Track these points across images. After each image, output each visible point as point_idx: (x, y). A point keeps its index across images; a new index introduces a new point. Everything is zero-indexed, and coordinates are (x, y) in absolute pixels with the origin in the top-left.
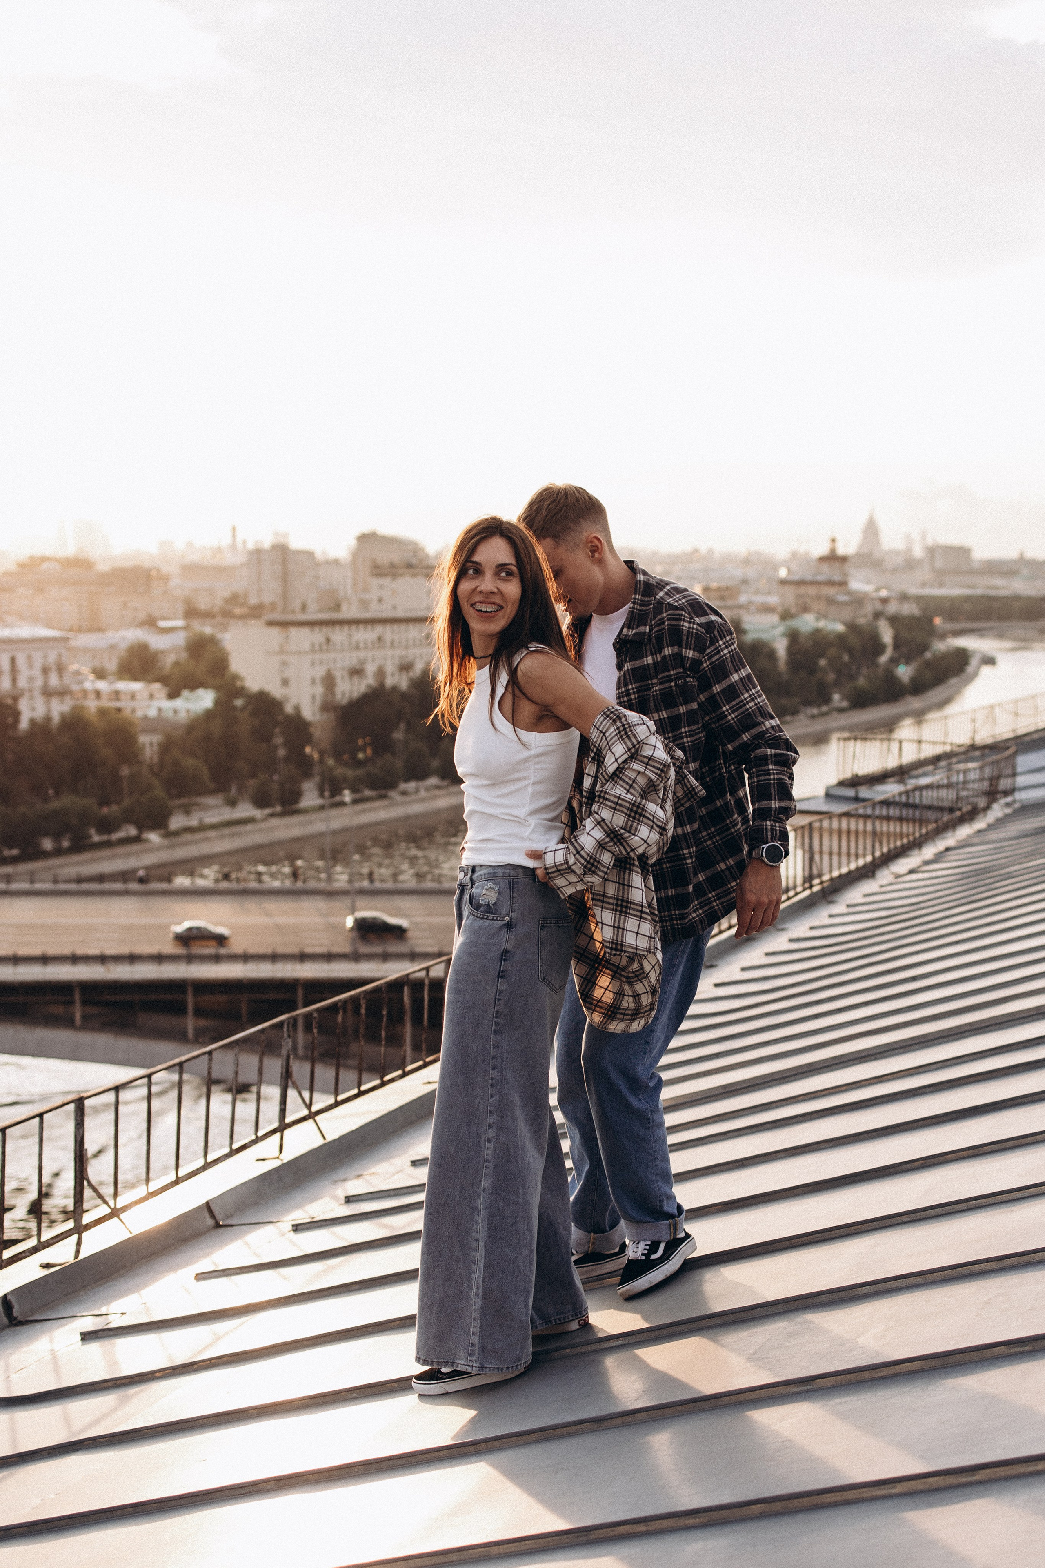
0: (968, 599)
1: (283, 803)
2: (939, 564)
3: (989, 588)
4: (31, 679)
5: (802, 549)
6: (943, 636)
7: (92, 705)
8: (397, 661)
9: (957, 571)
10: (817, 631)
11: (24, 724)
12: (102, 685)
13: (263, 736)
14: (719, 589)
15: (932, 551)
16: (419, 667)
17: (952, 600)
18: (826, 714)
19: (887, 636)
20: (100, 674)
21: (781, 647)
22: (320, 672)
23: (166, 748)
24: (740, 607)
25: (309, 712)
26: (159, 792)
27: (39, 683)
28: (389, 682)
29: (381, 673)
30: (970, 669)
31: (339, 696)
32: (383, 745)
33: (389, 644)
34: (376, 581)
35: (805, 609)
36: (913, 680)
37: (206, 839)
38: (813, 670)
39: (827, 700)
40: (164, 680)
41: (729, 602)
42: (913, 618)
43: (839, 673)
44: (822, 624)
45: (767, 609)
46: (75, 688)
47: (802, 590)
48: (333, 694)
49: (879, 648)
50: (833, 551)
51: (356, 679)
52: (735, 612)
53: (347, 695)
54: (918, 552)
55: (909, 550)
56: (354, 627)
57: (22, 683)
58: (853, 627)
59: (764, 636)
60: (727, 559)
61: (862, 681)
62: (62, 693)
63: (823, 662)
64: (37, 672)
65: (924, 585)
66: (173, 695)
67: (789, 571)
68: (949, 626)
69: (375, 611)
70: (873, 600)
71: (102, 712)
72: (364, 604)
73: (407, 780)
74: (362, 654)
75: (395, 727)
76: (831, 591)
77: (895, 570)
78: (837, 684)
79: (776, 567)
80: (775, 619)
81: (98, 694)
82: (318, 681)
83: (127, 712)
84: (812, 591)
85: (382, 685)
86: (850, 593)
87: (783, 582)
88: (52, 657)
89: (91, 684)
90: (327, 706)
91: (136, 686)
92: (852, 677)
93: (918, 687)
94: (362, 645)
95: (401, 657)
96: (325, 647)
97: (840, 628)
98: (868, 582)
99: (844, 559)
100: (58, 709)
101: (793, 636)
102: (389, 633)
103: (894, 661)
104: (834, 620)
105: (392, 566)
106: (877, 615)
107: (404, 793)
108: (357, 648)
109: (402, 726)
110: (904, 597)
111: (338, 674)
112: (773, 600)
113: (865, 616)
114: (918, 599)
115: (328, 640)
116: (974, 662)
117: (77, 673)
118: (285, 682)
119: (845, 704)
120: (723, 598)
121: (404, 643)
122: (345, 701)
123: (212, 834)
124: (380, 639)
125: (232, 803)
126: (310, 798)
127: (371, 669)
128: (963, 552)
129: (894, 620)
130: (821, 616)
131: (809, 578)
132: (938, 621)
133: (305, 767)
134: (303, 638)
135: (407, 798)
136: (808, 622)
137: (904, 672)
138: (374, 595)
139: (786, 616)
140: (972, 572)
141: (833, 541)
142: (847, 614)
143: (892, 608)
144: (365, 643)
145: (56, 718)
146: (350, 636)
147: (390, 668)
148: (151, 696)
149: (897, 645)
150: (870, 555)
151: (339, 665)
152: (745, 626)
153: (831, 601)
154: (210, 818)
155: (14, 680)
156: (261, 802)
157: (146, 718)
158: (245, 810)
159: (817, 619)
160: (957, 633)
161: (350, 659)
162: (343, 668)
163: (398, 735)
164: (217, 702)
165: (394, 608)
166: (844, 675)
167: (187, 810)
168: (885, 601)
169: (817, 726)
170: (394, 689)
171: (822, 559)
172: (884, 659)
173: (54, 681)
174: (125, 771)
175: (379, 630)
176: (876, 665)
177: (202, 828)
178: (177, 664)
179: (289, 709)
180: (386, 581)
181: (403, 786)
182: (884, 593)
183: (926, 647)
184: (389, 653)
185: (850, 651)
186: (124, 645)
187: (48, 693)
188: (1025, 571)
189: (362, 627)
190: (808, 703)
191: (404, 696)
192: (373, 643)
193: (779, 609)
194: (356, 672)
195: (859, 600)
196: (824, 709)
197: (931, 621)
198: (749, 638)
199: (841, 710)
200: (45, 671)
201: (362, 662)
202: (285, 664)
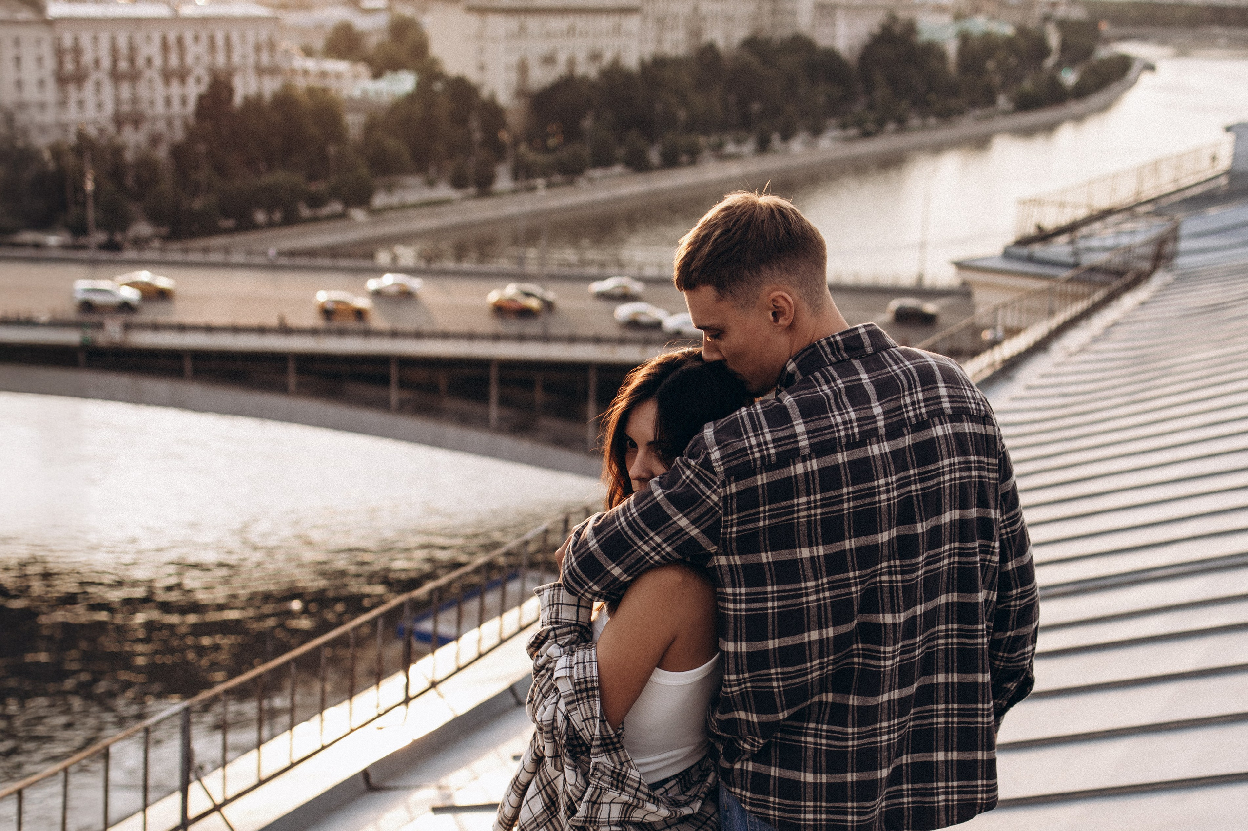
0: (1134, 4)
1: (479, 185)
4: (244, 57)
6: (1107, 41)
7: (301, 84)
8: (587, 51)
10: (988, 34)
11: (238, 100)
12: (311, 64)
13: (460, 119)
16: (608, 58)
17: (1118, 5)
18: (991, 116)
19: (1054, 39)
20: (308, 52)
21: (952, 48)
22: (514, 59)
23: (370, 127)
24: (916, 7)
25: (504, 98)
26: (363, 171)
27: (251, 60)
28: (580, 71)
29: (571, 63)
30: (1131, 75)
31: (532, 83)
32: (572, 133)
33: (578, 34)
35: (977, 10)
36: (1078, 85)
37: (408, 218)
38: (981, 71)
39: (993, 102)
40: (369, 61)
41: (907, 3)
42: (1080, 22)
43: (1006, 76)
44: (993, 27)
45: (941, 9)
46: (285, 65)
48: (527, 81)
49: (1047, 52)
51: (548, 67)
53: (539, 83)
57: (236, 59)
58: (1022, 31)
59: (937, 37)
61: (1027, 85)
62: (273, 71)
63: (991, 65)
64: (250, 48)
66: (377, 75)
68: (1115, 31)
70: (1040, 3)
71: (311, 91)
73: (594, 167)
74: (555, 43)
75: (584, 116)
78: (1004, 87)
80: (946, 19)
81: (306, 72)
82: (512, 68)
83: (333, 93)
85: (573, 74)
88: (264, 36)
89: (301, 62)
90: (521, 92)
91: (341, 66)
92: (1018, 80)
93: (1081, 92)
94: (553, 34)
95: (591, 47)
96: (519, 35)
97: (1010, 31)
100: (270, 86)
102: (581, 22)
103: (1059, 66)
104: (1004, 23)
106: (1046, 19)
107: (591, 180)
108: (549, 36)
109: (591, 114)
110: (1073, 1)
111: (531, 62)
112: (947, 1)
113: (1035, 19)
114: (1087, 4)
115: (521, 28)
116: (1136, 66)
117: (286, 52)
118: (482, 68)
119: (1010, 107)
121: (593, 33)
122: (537, 89)
123: (413, 212)
124: (570, 28)
125: (431, 183)
126: (503, 181)
127: (562, 58)
129: (1063, 25)
130: (992, 17)
132: (1104, 26)
133: (498, 151)
134: (499, 25)
135: (593, 185)
136: (979, 24)
137: (1070, 78)
139: (958, 16)
142: (1017, 16)
143: (1062, 12)
144: (556, 32)
145: (268, 94)
146: (541, 25)
147: (581, 57)
148: (356, 77)
149: (1063, 49)
151: (533, 53)
152: (918, 27)
153: (1000, 4)
154: (412, 197)
155: (229, 56)
156: (458, 183)
157: (351, 99)
158: (444, 191)
159: (989, 22)
160: (1123, 38)
161: (544, 47)
162: (536, 56)
163: (587, 123)
164: (419, 85)
166: (1011, 78)
167: (389, 189)
168: (1054, 4)
169: (983, 128)
170: (584, 78)
172: (1050, 62)
173: (265, 58)
174: (332, 149)
176: (1041, 69)
177: (404, 207)
178: (380, 46)
179: (485, 93)
181: (590, 173)
183: (1091, 52)
184: (580, 42)
185: (1018, 54)
186: (330, 25)
187: (260, 71)
190: (974, 104)
191: (593, 86)
192: (564, 32)
193: (953, 10)
194: (549, 60)
195: (1027, 3)
196: (990, 111)
197: (1098, 25)
198: (922, 39)
199: (1006, 113)
200: (258, 48)
201: (555, 51)
202: (481, 50)
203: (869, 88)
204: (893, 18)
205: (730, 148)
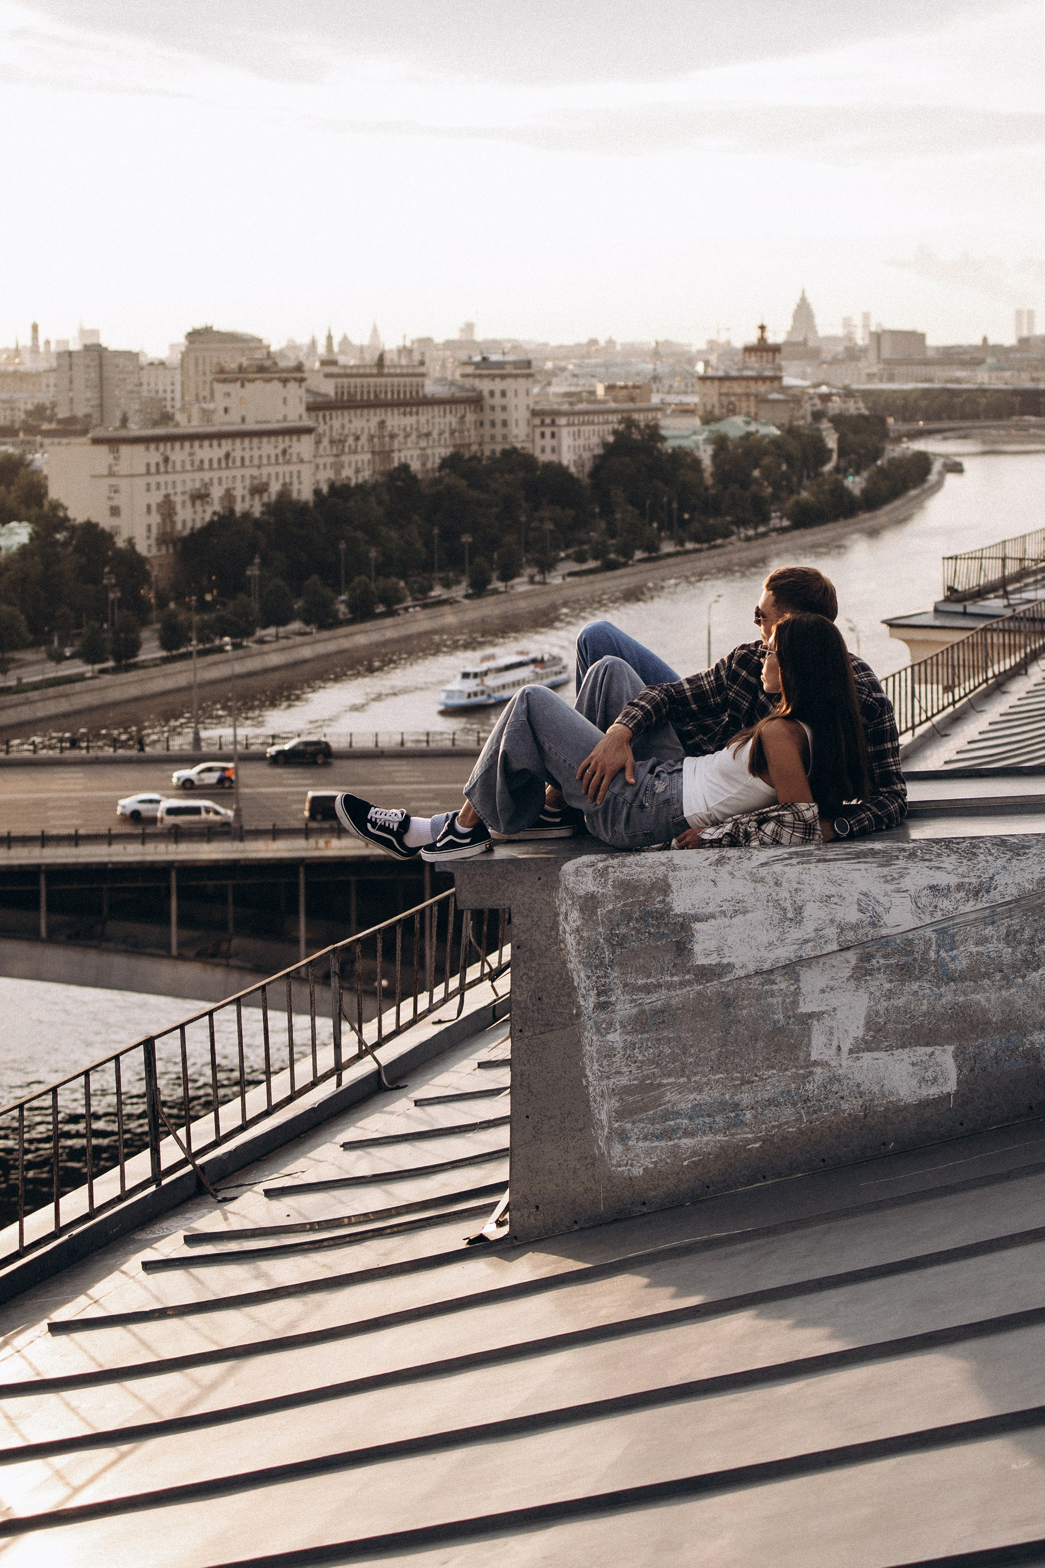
0: (926, 392)
1: (118, 658)
2: (886, 354)
3: (951, 381)
5: (722, 339)
6: (898, 440)
8: (248, 482)
9: (908, 361)
10: (749, 435)
13: (90, 576)
14: (625, 387)
15: (878, 337)
16: (275, 488)
17: (905, 394)
18: (764, 535)
19: (831, 442)
21: (706, 455)
22: (156, 498)
24: (657, 409)
25: (145, 546)
28: (239, 508)
30: (933, 477)
31: (179, 526)
32: (233, 584)
33: (238, 463)
34: (219, 388)
35: (732, 411)
36: (864, 492)
37: (28, 702)
38: (746, 483)
39: (765, 519)
41: (643, 405)
42: (861, 416)
43: (776, 485)
44: (753, 428)
45: (685, 411)
47: (726, 387)
48: (173, 523)
49: (823, 454)
50: (762, 339)
51: (198, 503)
52: (650, 415)
53: (189, 525)
54: (861, 339)
55: (849, 337)
56: (197, 444)
58: (791, 431)
59: (684, 443)
60: (632, 351)
61: (805, 494)
63: (756, 473)
65: (871, 377)
67: (707, 364)
68: (905, 427)
69: (220, 423)
70: (811, 398)
72: (207, 415)
73: (265, 627)
74: (207, 476)
75: (250, 562)
76: (762, 388)
77: (835, 361)
78: (775, 497)
79: (691, 362)
80: (697, 422)
82: (154, 508)
84: (738, 388)
85: (232, 511)
86: (784, 389)
87: (703, 379)
90: (164, 539)
92: (793, 492)
93: (873, 502)
94: (206, 465)
95: (253, 477)
96: (162, 469)
97: (775, 431)
98: (804, 377)
99: (776, 349)
101: (720, 443)
102: (238, 448)
103: (842, 470)
104: (766, 424)
105: (241, 369)
106: (818, 416)
107: (261, 641)
108: (201, 469)
109: (257, 560)
110: (848, 394)
111: (178, 499)
112: (693, 399)
113: (803, 417)
114: (866, 395)
115: (166, 460)
116: (938, 469)
118: (115, 511)
119: (786, 523)
120: (632, 399)
121: (256, 462)
122: (186, 532)
123: (34, 695)
124: (227, 456)
125: (56, 658)
126: (150, 650)
127: (217, 493)
128: (917, 338)
129: (839, 421)
130: (753, 418)
131: (734, 373)
132: (891, 421)
133: (140, 613)
134: (136, 458)
135: (266, 648)
136: (737, 426)
137: (855, 483)
138: (219, 403)
139: (708, 419)
140: (926, 362)
141: (762, 328)
142: (784, 415)
143: (836, 406)
144: (211, 461)
146: (191, 454)
147: (240, 491)
149: (843, 451)
150: (805, 343)
151: (179, 489)
152: (663, 432)
153: (762, 400)
154: (31, 676)
156: (90, 655)
158: (73, 666)
159: (748, 423)
160: (915, 435)
161: (192, 481)
162: (183, 493)
163: (253, 571)
164: (34, 537)
165: (243, 420)
166: (785, 488)
168: (826, 398)
169: (754, 550)
170: (246, 515)
171: (749, 350)
172: (828, 467)
175: (227, 445)
176: (819, 474)
177: (21, 688)
179: (120, 543)
180: (234, 388)
181: (260, 633)
182: (824, 389)
183: (878, 453)
184: (238, 473)
185: (789, 459)
188: (990, 360)
189: (206, 443)
190: (742, 522)
191: (257, 523)
192: (219, 461)
193: (701, 412)
194: (200, 497)
195: (795, 398)
196: (761, 529)
197: (883, 421)
198: (669, 446)
199: (783, 530)
201: (207, 485)
202: (114, 489)
203: (607, 511)
204: (630, 423)
205: (437, 592)
